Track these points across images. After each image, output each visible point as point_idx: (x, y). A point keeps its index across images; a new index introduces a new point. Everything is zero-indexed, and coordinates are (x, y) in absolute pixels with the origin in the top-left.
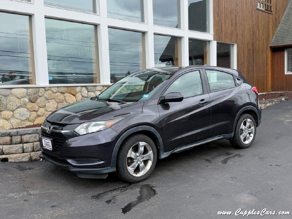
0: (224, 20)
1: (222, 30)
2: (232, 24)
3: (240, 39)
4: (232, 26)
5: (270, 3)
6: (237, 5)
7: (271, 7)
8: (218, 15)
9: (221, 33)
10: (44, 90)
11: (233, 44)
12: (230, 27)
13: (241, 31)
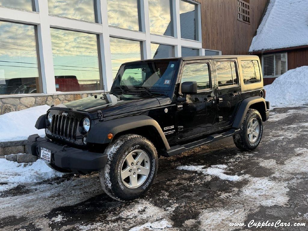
0: (210, 29)
1: (209, 39)
2: (217, 34)
3: (224, 47)
4: (217, 35)
5: (249, 14)
6: (221, 16)
7: (249, 18)
8: (206, 25)
9: (208, 42)
10: (52, 98)
11: (218, 52)
12: (216, 36)
13: (225, 40)
